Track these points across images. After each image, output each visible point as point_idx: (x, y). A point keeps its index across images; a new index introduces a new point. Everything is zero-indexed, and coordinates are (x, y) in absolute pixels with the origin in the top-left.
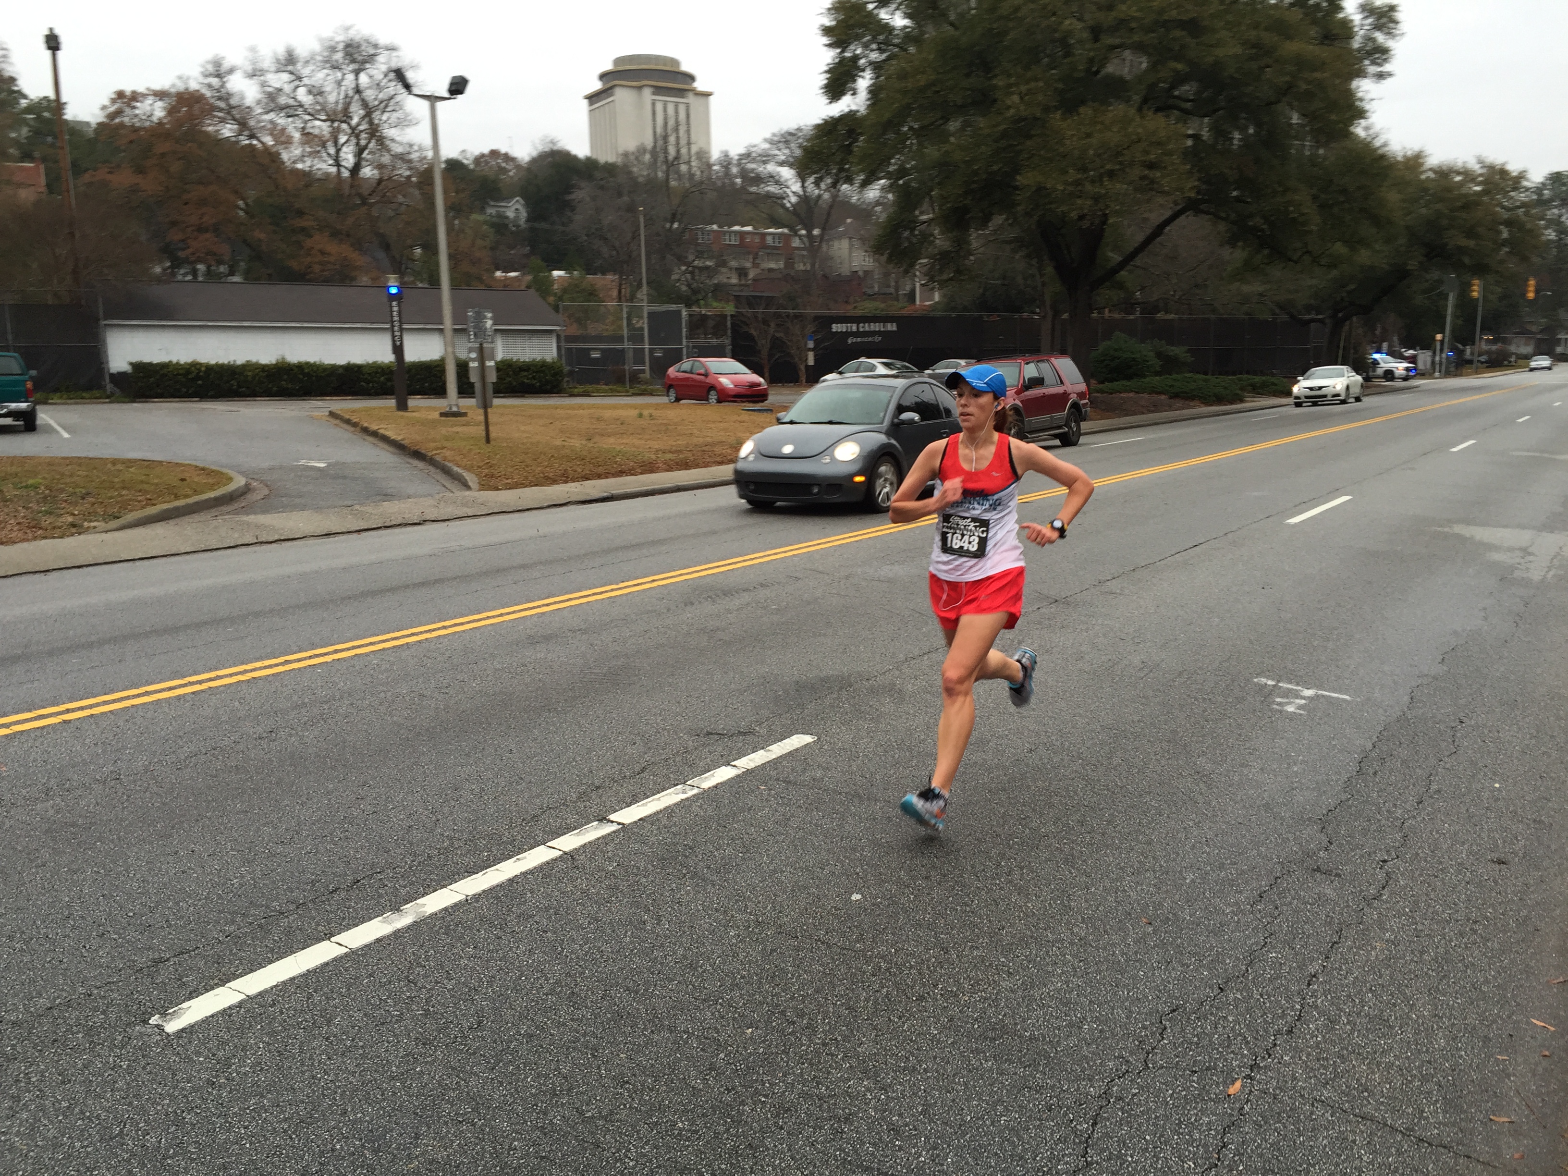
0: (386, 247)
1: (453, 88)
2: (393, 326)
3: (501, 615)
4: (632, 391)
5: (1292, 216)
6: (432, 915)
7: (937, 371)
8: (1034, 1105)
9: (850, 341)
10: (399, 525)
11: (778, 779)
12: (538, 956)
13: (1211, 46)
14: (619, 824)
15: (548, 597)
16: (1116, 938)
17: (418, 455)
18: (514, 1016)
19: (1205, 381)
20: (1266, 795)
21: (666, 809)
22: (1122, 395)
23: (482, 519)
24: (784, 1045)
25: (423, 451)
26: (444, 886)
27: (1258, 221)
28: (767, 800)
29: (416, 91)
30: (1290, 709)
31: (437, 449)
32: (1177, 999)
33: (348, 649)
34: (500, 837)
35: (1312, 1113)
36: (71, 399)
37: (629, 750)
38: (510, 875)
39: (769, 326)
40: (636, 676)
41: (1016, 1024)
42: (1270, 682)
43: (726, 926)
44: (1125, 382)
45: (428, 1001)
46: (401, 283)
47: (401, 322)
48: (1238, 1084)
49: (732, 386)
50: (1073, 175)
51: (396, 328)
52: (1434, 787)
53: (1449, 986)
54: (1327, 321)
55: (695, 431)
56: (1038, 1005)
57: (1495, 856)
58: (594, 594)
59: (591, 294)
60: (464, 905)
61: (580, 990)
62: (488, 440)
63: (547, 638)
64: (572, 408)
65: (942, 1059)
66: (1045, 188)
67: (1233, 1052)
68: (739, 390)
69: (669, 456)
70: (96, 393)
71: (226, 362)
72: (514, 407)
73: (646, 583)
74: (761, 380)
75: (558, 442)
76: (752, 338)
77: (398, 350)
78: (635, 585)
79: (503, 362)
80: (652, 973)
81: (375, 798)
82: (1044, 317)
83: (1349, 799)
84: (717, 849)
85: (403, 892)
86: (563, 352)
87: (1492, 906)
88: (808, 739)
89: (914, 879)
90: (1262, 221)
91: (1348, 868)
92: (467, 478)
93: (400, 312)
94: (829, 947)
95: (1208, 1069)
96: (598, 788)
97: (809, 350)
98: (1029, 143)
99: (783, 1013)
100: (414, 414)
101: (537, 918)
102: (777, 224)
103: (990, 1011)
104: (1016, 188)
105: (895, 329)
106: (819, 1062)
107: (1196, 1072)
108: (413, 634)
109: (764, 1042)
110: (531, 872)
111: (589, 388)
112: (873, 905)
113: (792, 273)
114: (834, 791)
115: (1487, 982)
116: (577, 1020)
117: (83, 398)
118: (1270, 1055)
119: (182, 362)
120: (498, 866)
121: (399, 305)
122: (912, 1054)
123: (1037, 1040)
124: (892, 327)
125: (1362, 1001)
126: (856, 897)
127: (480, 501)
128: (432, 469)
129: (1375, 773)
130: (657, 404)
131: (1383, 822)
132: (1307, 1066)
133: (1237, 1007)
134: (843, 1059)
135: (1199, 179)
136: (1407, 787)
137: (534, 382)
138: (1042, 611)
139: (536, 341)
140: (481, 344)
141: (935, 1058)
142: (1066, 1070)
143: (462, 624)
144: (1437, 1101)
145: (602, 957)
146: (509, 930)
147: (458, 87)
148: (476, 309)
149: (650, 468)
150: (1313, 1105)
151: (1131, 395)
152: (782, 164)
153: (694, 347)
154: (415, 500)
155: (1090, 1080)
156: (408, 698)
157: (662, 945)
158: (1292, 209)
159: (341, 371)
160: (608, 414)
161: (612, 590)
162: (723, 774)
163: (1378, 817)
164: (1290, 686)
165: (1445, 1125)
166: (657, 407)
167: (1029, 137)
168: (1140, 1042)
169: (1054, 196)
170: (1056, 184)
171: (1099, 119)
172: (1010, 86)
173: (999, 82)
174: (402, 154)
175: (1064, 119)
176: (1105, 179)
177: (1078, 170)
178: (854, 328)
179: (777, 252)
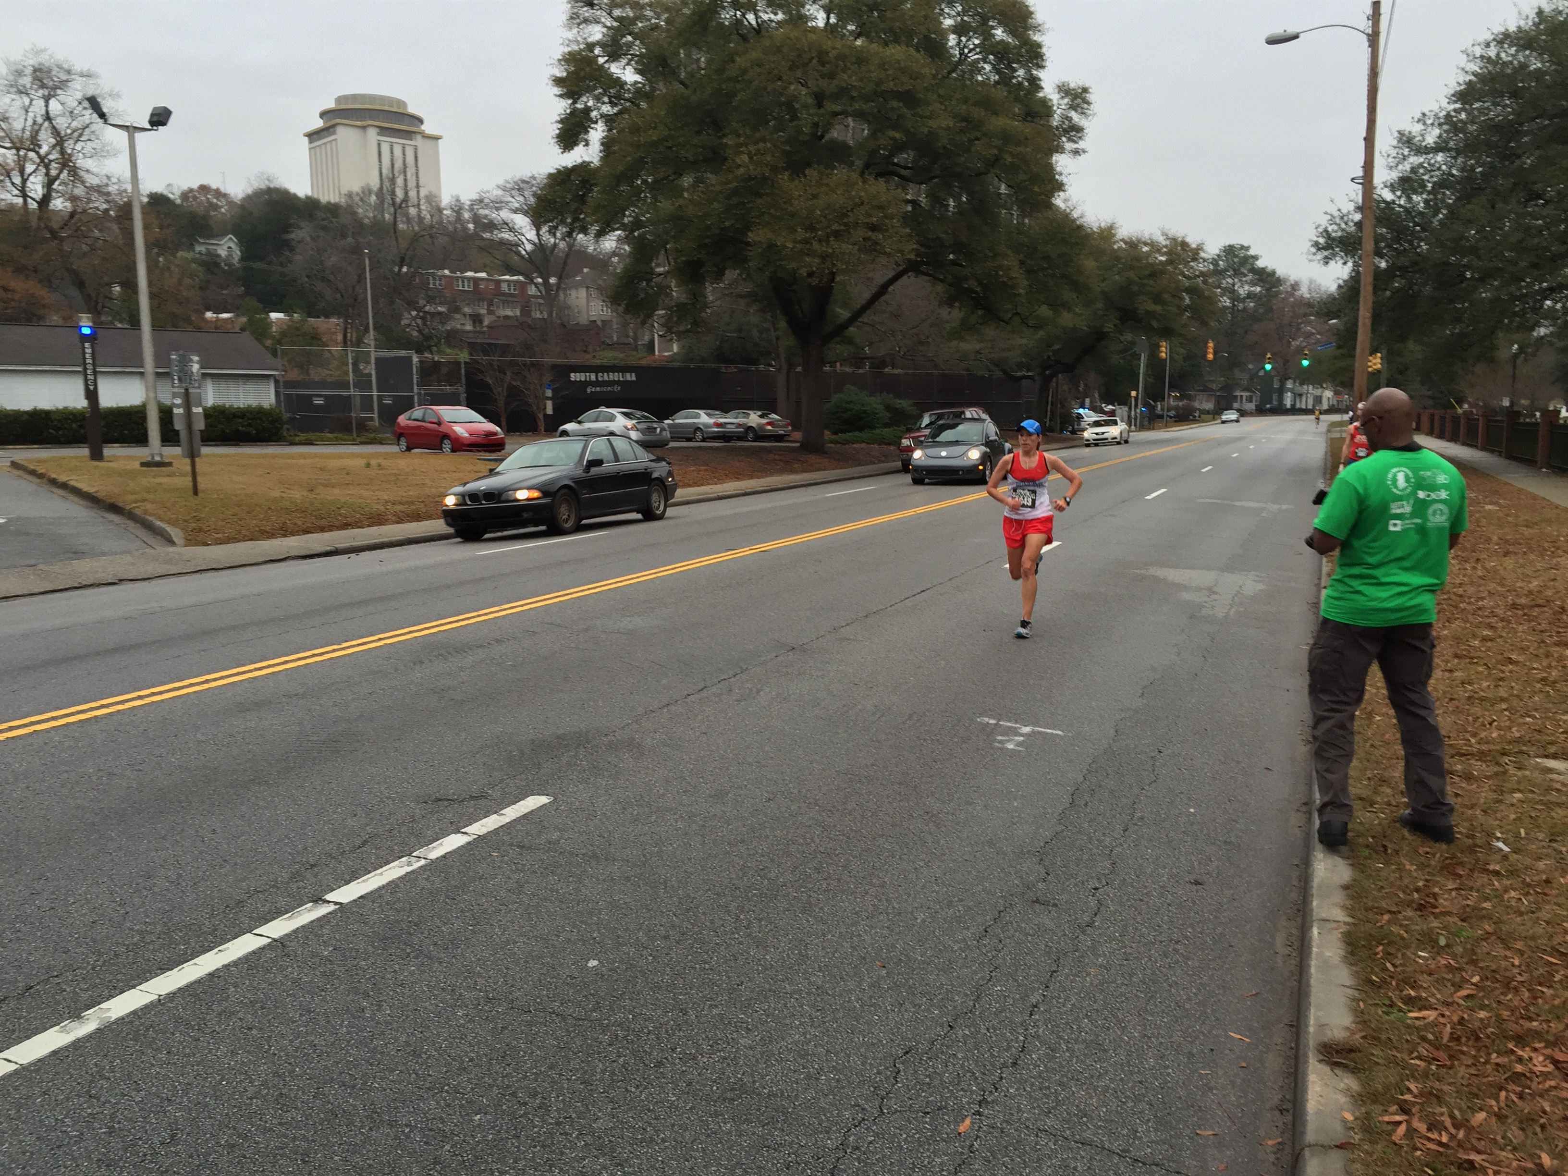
0: (81, 284)
1: (155, 119)
2: (85, 369)
3: (207, 682)
4: (359, 439)
5: (1001, 280)
6: (118, 1020)
7: (677, 421)
8: (773, 1164)
10: (90, 586)
11: (511, 845)
12: (241, 1056)
13: (926, 117)
14: (336, 903)
15: (261, 661)
16: (851, 985)
17: (114, 508)
18: (213, 1125)
20: (989, 831)
21: (390, 883)
23: (187, 577)
24: (515, 1129)
25: (121, 504)
26: (134, 987)
27: (972, 284)
28: (500, 867)
29: (111, 121)
30: (1011, 746)
31: (136, 501)
32: (910, 1040)
33: (25, 726)
34: (200, 927)
35: (1037, 1144)
37: (350, 822)
38: (211, 968)
39: (505, 374)
40: (358, 741)
41: (754, 1082)
42: (992, 721)
43: (453, 1006)
44: (856, 433)
45: (112, 1117)
46: (94, 323)
47: (94, 365)
48: (968, 1122)
49: (467, 435)
50: (801, 234)
51: (89, 372)
52: (1138, 814)
53: (1156, 1006)
54: (1036, 378)
55: (428, 481)
56: (777, 1060)
57: (1192, 878)
58: (314, 655)
59: (313, 338)
60: (156, 1006)
61: (291, 1090)
62: (196, 492)
63: (258, 705)
64: (292, 457)
65: (681, 1126)
66: (776, 245)
67: (962, 1089)
68: (474, 439)
69: (399, 508)
72: (227, 456)
73: (371, 643)
74: (498, 429)
75: (276, 494)
76: (487, 386)
77: (92, 395)
78: (359, 645)
79: (214, 408)
80: (371, 1065)
81: (53, 893)
82: (779, 370)
83: (1063, 831)
84: (445, 924)
85: (85, 996)
86: (283, 398)
87: (1192, 926)
88: (544, 800)
89: (652, 939)
90: (976, 284)
91: (1065, 897)
92: (172, 533)
93: (93, 354)
94: (564, 1019)
95: (940, 1109)
96: (312, 866)
97: (548, 399)
98: (759, 201)
99: (514, 1094)
100: (110, 464)
101: (240, 1015)
103: (728, 1072)
104: (748, 244)
105: (634, 378)
106: (552, 1143)
107: (928, 1113)
108: (103, 706)
109: (493, 1128)
110: (235, 964)
111: (311, 436)
112: (611, 970)
113: (529, 321)
114: (572, 854)
115: (1189, 999)
116: (285, 1123)
118: (996, 1089)
120: (196, 960)
121: (92, 347)
122: (650, 1124)
123: (775, 1096)
124: (631, 377)
125: (1079, 1027)
126: (593, 963)
127: (185, 558)
128: (131, 524)
129: (1086, 805)
130: (387, 454)
131: (1095, 851)
132: (1031, 1097)
133: (965, 1044)
134: (577, 1138)
135: (918, 243)
136: (1114, 816)
137: (250, 430)
138: (779, 659)
139: (251, 386)
140: (187, 390)
141: (673, 1125)
142: (804, 1125)
143: (161, 693)
144: (1149, 1120)
145: (314, 1052)
146: (208, 1031)
147: (160, 118)
148: (181, 352)
149: (378, 520)
150: (1037, 1136)
151: (864, 445)
152: (515, 211)
153: (426, 394)
154: (110, 558)
155: (827, 1132)
156: (94, 778)
157: (383, 1033)
158: (1001, 273)
159: (26, 417)
160: (332, 464)
161: (334, 651)
162: (453, 842)
163: (1090, 846)
164: (1009, 724)
165: (1157, 1143)
166: (386, 456)
167: (759, 195)
168: (875, 1088)
169: (784, 253)
170: (786, 241)
171: (825, 182)
172: (739, 145)
173: (729, 141)
174: (98, 186)
175: (792, 180)
176: (832, 239)
177: (806, 229)
178: (593, 377)
179: (511, 299)
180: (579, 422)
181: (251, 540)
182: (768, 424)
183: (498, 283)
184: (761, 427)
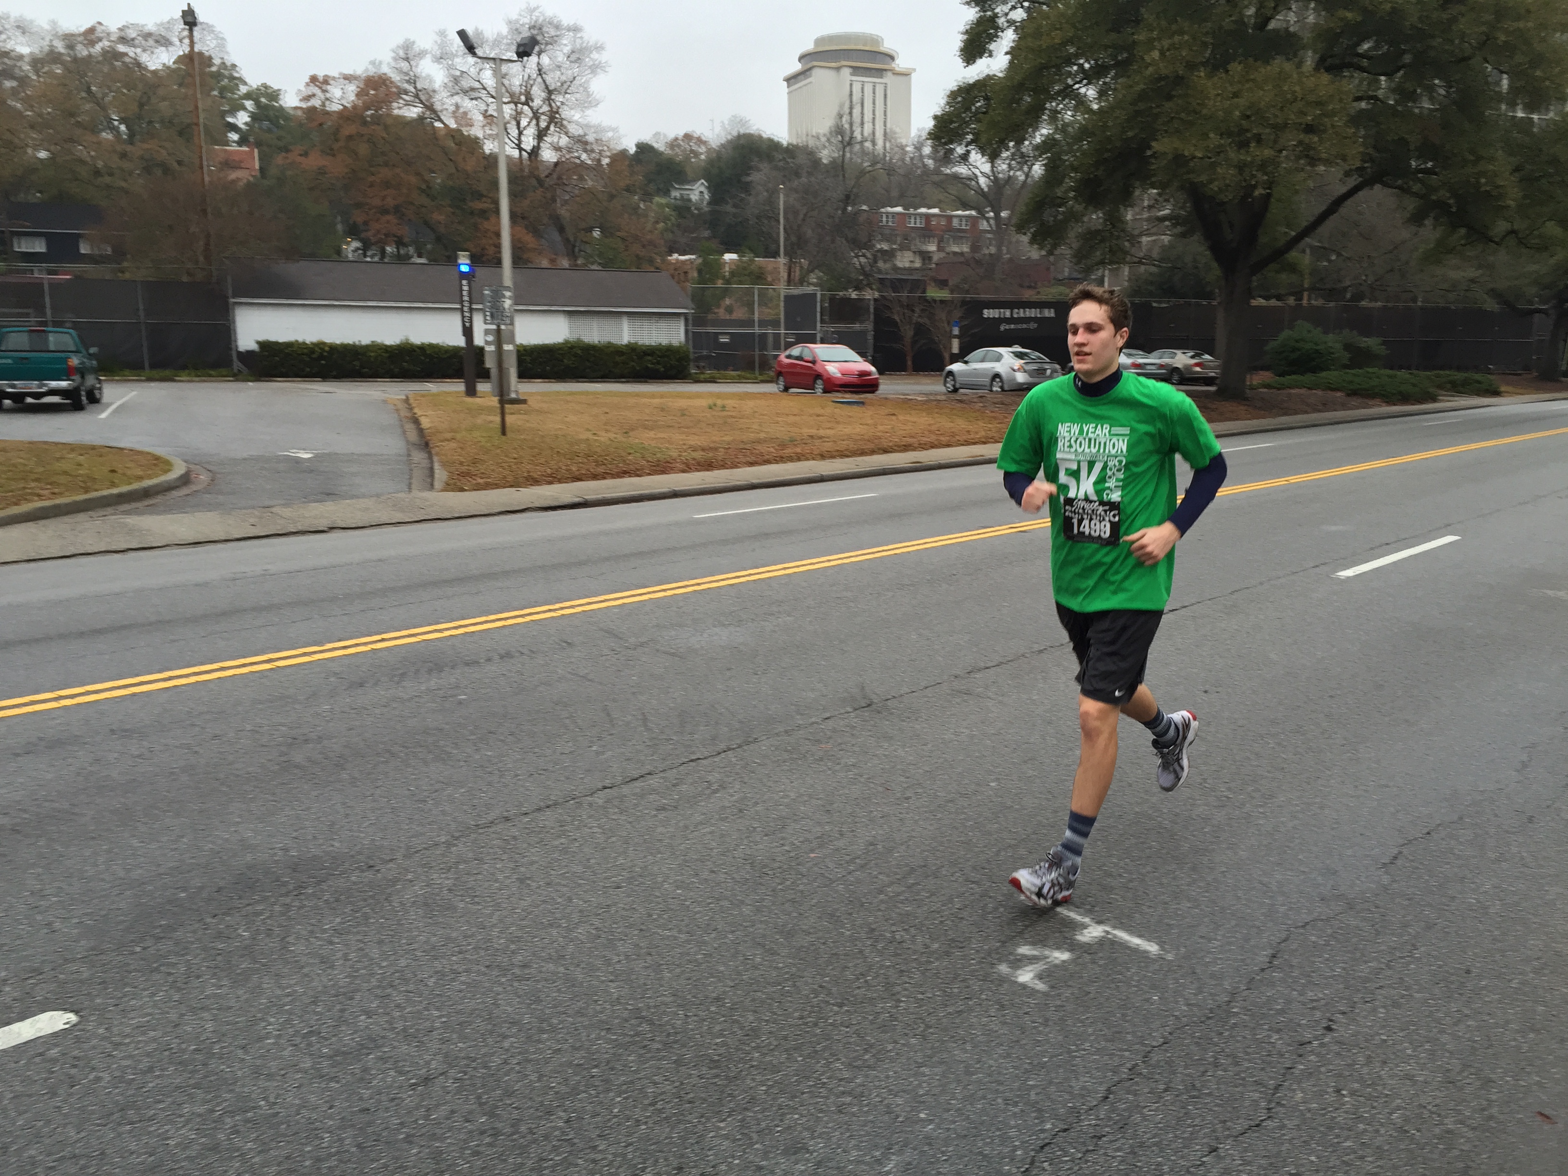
0: (561, 230)
1: (521, 50)
2: (463, 307)
4: (761, 378)
5: (1483, 189)
9: (1002, 328)
17: (427, 446)
19: (1390, 376)
22: (1293, 391)
25: (430, 443)
27: (1443, 194)
29: (481, 53)
31: (444, 440)
36: (199, 376)
39: (913, 311)
44: (1299, 377)
46: (471, 260)
47: (471, 302)
49: (840, 375)
50: (1215, 141)
51: (466, 309)
54: (1551, 313)
59: (759, 277)
62: (504, 433)
66: (1183, 156)
68: (847, 379)
69: (698, 455)
70: (224, 371)
71: (351, 343)
74: (873, 369)
75: (585, 435)
76: (895, 324)
77: (468, 332)
86: (690, 334)
90: (1448, 195)
92: (438, 476)
97: (956, 337)
98: (1168, 105)
102: (965, 206)
104: (1151, 156)
105: (1053, 315)
111: (716, 373)
113: (977, 256)
117: (210, 376)
119: (308, 342)
121: (469, 285)
124: (1049, 313)
127: (427, 504)
128: (424, 463)
135: (1367, 145)
137: (658, 367)
139: (663, 325)
140: (499, 326)
147: (526, 48)
148: (494, 288)
149: (662, 467)
151: (1303, 391)
154: (354, 501)
158: (1483, 180)
160: (678, 404)
167: (1169, 98)
169: (1192, 164)
170: (1193, 149)
171: (1252, 77)
172: (1151, 41)
173: (1141, 37)
174: (579, 136)
175: (1209, 76)
176: (1253, 145)
177: (1221, 135)
178: (1008, 313)
179: (962, 235)
180: (966, 362)
181: (511, 486)
182: (1197, 365)
183: (950, 218)
184: (1188, 368)
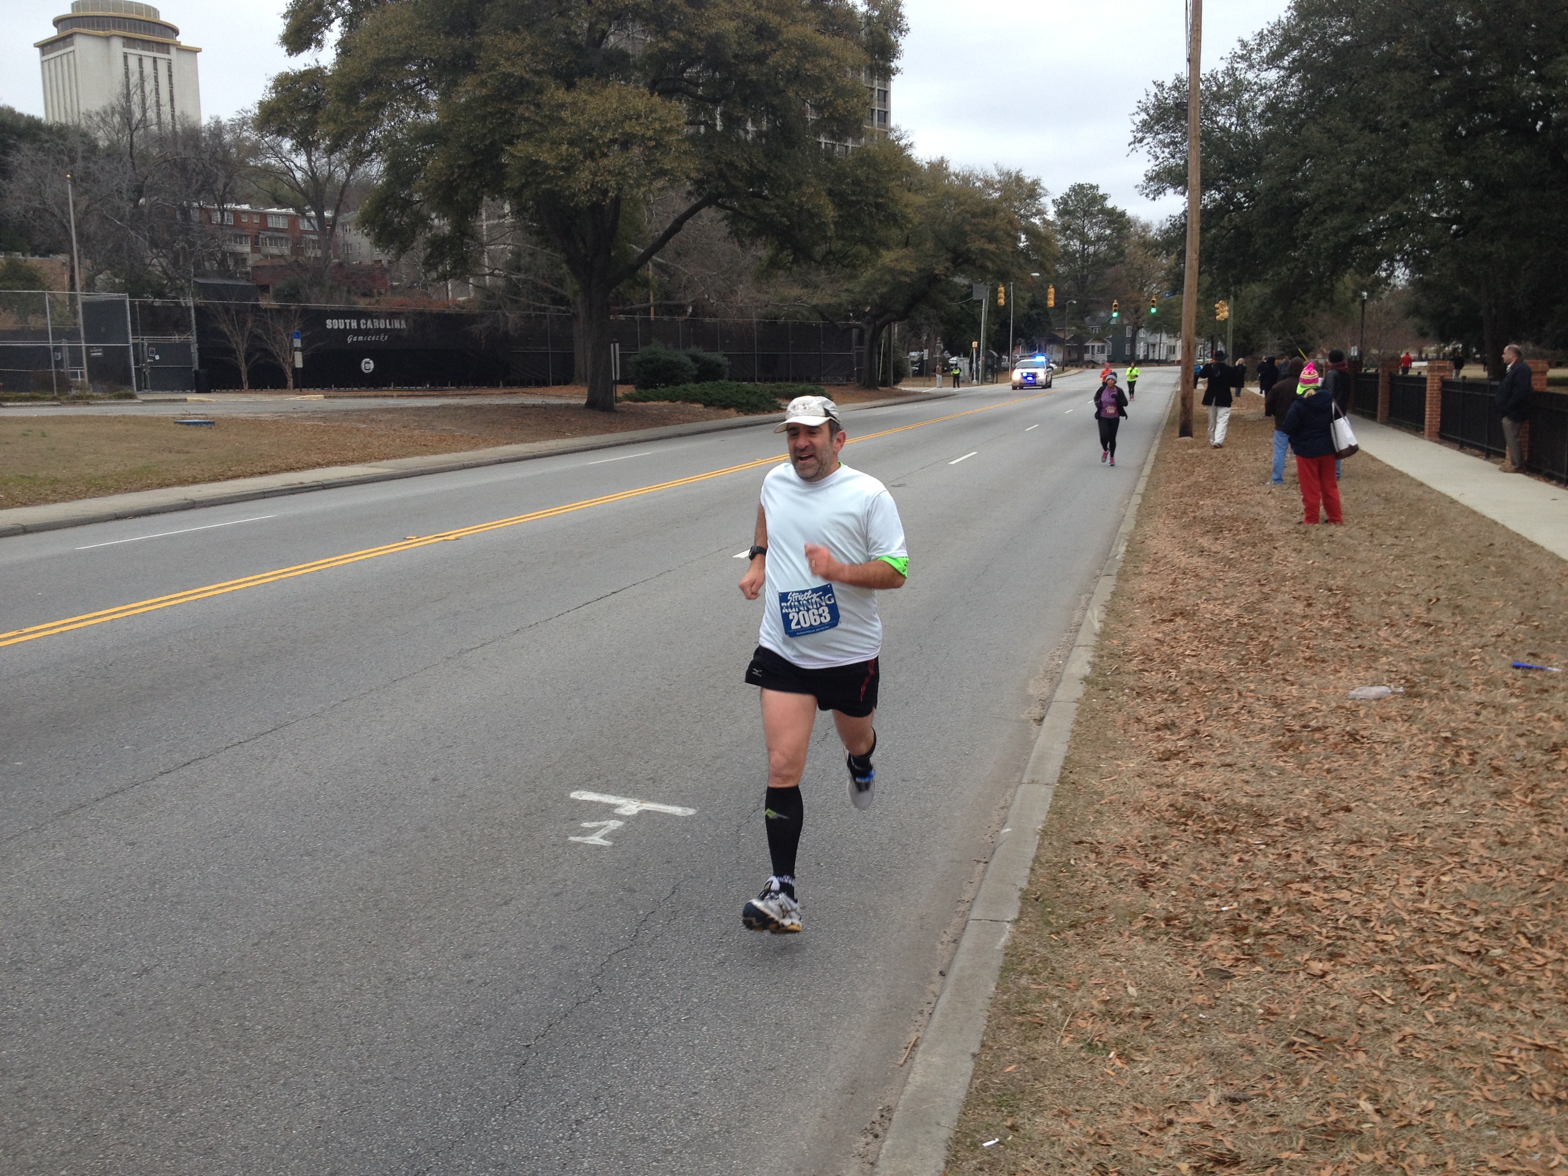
4: (60, 399)
9: (349, 340)
19: (737, 388)
22: (655, 403)
30: (594, 839)
39: (244, 321)
42: (590, 797)
44: (660, 389)
54: (866, 327)
97: (296, 349)
102: (280, 203)
105: (404, 326)
113: (300, 261)
124: (401, 324)
129: (652, 941)
151: (665, 403)
164: (613, 800)
178: (354, 324)
179: (281, 235)
183: (264, 216)
